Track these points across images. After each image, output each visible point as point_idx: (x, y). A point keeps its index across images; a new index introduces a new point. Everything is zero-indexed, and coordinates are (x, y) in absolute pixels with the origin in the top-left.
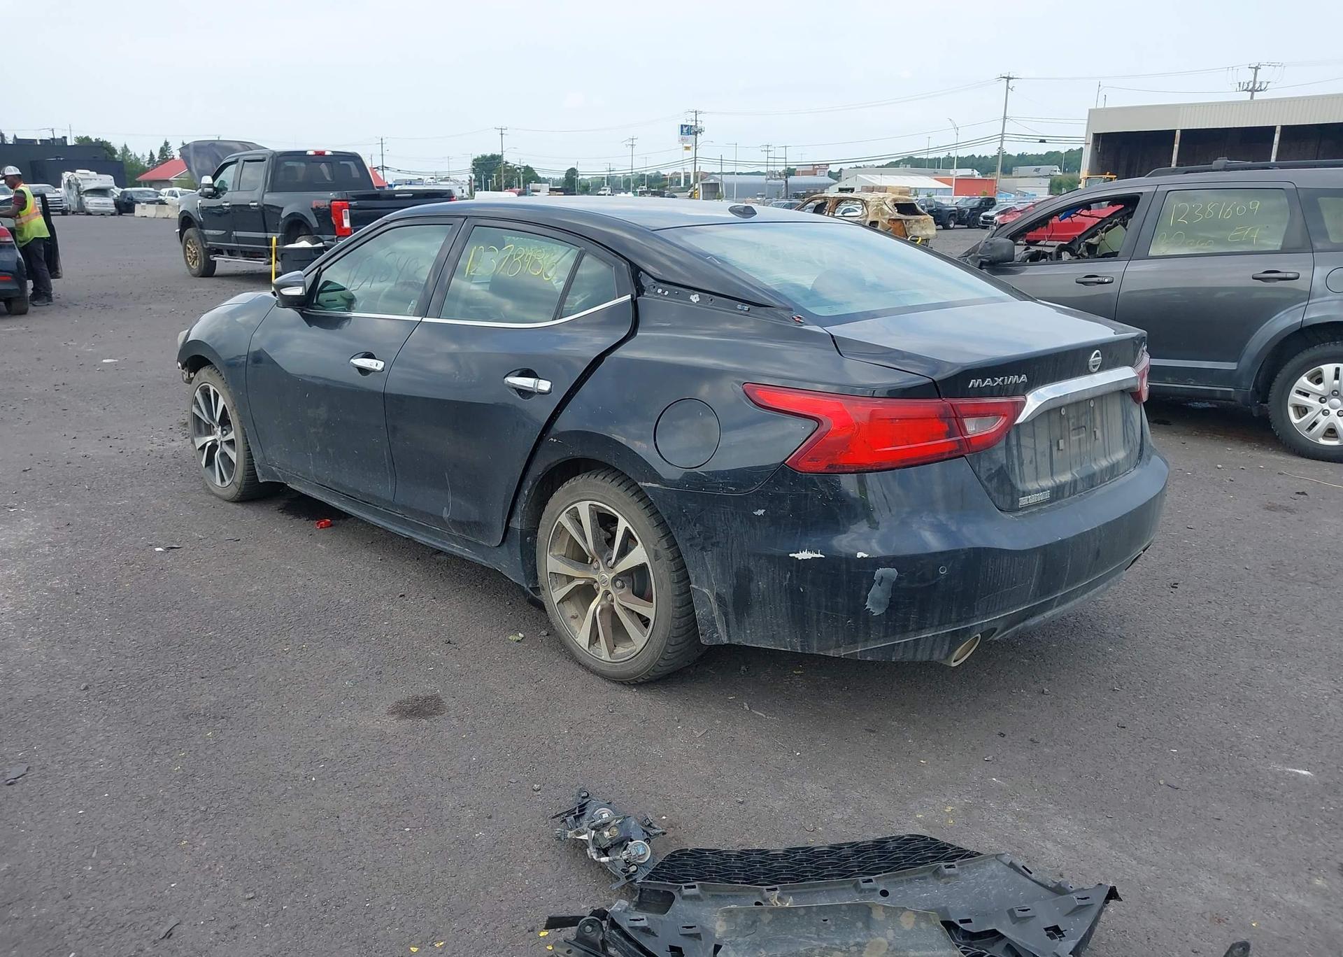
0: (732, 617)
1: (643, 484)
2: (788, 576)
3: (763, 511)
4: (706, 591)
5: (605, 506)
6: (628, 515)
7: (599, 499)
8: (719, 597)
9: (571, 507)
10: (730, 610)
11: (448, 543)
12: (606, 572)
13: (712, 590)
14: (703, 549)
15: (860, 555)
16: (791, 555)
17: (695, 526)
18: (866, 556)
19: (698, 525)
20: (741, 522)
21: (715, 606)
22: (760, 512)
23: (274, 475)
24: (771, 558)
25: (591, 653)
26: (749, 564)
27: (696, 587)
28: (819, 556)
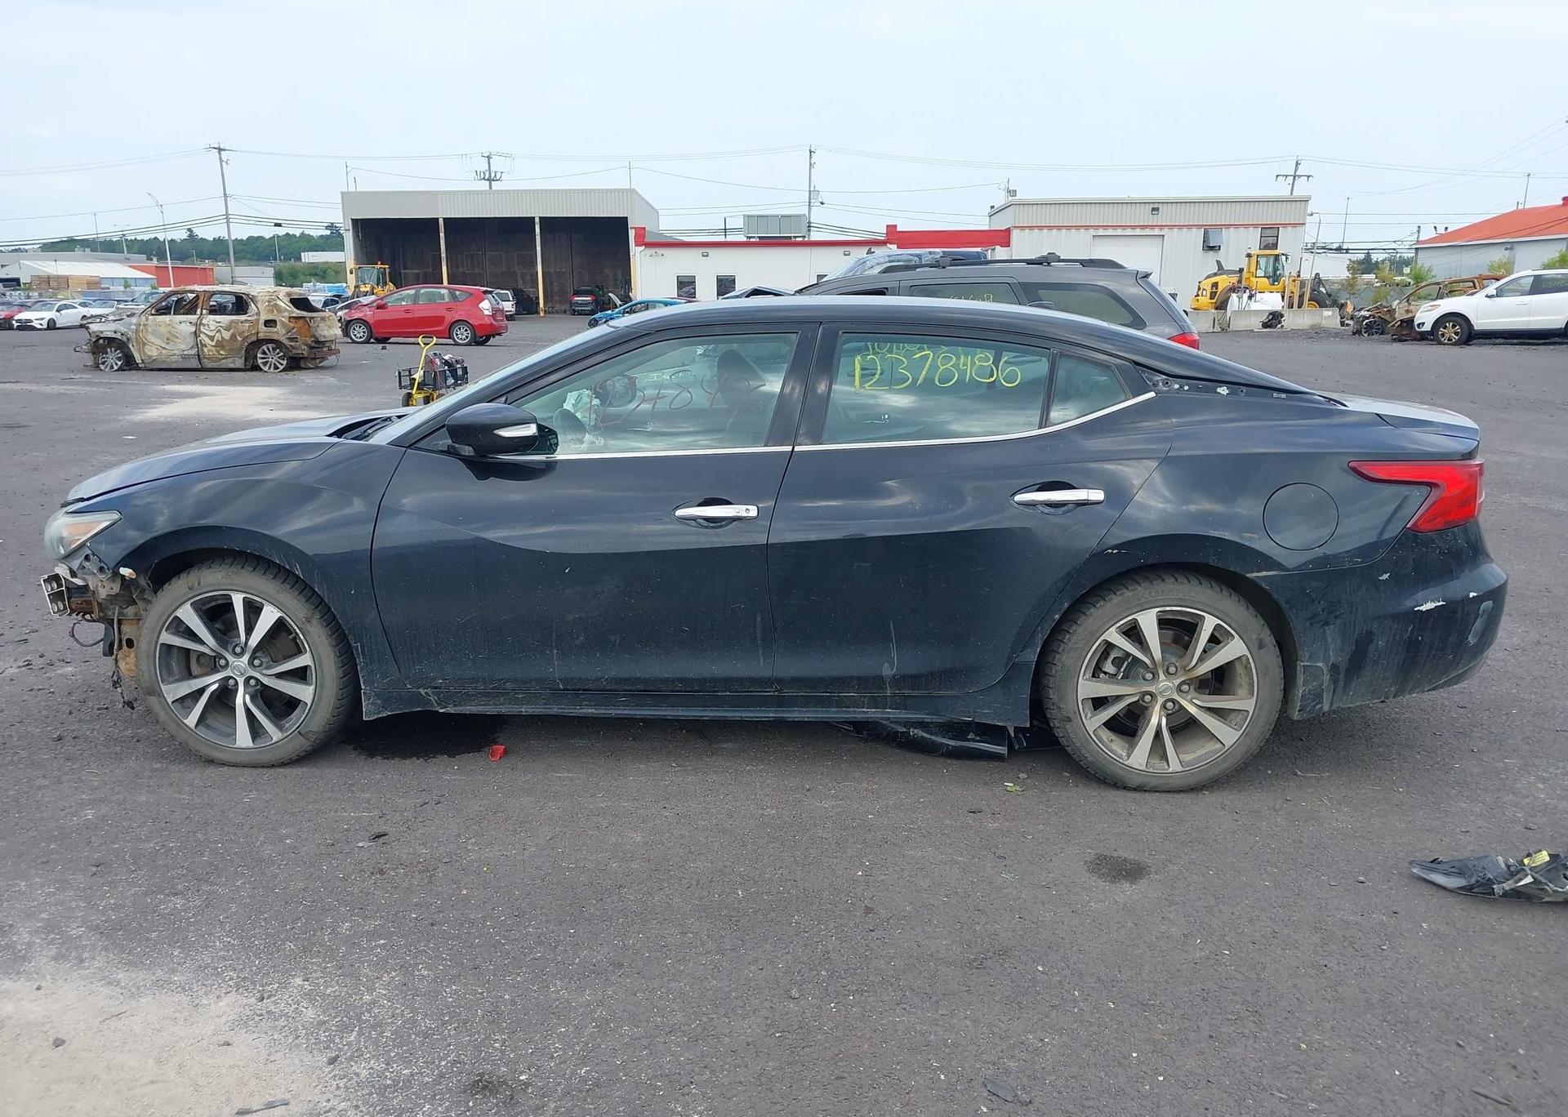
0: (1341, 684)
1: (1255, 574)
2: (1410, 629)
3: (1388, 574)
4: (1320, 664)
5: (1184, 609)
6: (1218, 610)
7: (1175, 603)
8: (1334, 668)
9: (1130, 618)
10: (1341, 677)
12: (1168, 680)
13: (1326, 661)
14: (1326, 623)
15: (1472, 595)
16: (1416, 609)
17: (1319, 603)
18: (1475, 594)
19: (1322, 602)
20: (1367, 589)
21: (1326, 677)
22: (1386, 576)
24: (1395, 617)
26: (1372, 627)
27: (1309, 664)
28: (1441, 603)
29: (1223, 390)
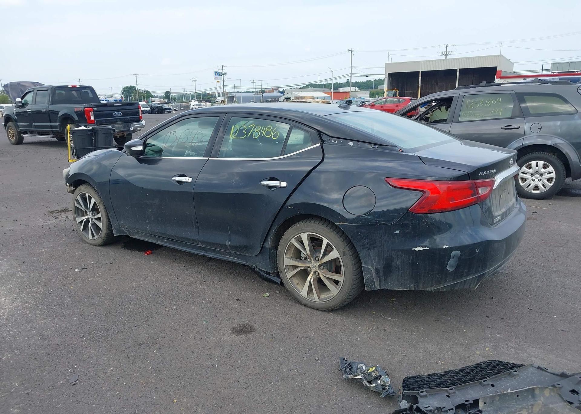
0: (382, 278)
1: (338, 223)
2: (411, 258)
3: (399, 231)
4: (370, 267)
5: (316, 234)
6: (328, 237)
7: (313, 231)
8: (377, 270)
9: (298, 235)
10: (382, 274)
11: (225, 256)
12: (315, 263)
13: (372, 266)
14: (369, 249)
15: (445, 247)
16: (413, 249)
17: (365, 239)
18: (447, 247)
19: (366, 239)
20: (388, 236)
21: (374, 274)
22: (397, 232)
23: (124, 232)
24: (403, 251)
25: (309, 299)
26: (392, 254)
27: (365, 266)
28: (426, 248)
29: (351, 144)
